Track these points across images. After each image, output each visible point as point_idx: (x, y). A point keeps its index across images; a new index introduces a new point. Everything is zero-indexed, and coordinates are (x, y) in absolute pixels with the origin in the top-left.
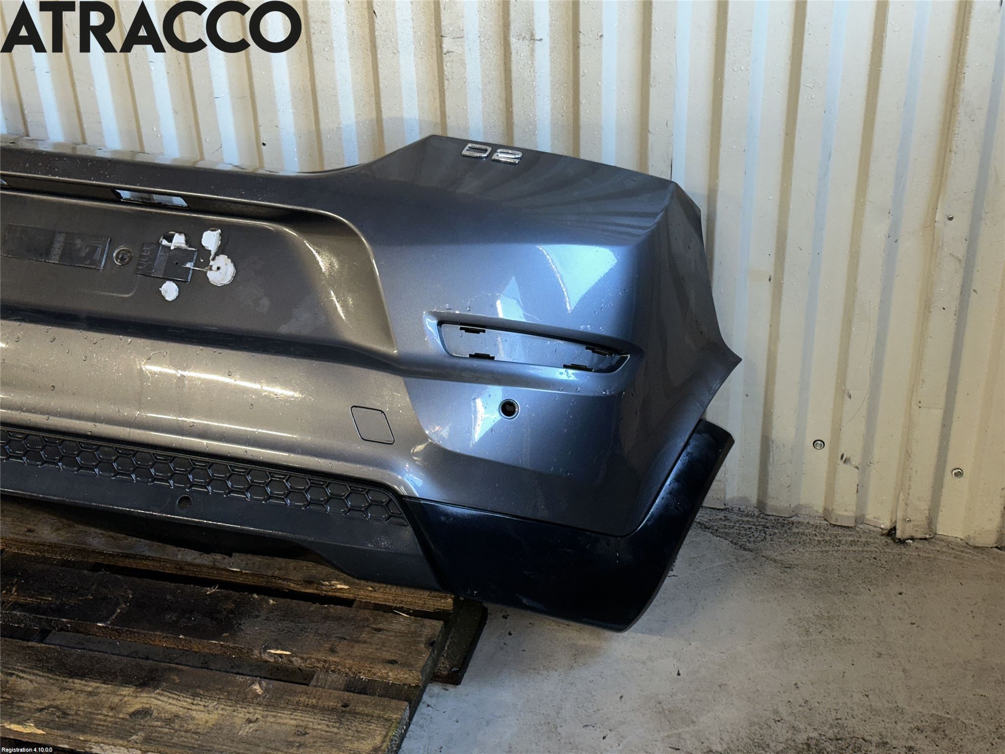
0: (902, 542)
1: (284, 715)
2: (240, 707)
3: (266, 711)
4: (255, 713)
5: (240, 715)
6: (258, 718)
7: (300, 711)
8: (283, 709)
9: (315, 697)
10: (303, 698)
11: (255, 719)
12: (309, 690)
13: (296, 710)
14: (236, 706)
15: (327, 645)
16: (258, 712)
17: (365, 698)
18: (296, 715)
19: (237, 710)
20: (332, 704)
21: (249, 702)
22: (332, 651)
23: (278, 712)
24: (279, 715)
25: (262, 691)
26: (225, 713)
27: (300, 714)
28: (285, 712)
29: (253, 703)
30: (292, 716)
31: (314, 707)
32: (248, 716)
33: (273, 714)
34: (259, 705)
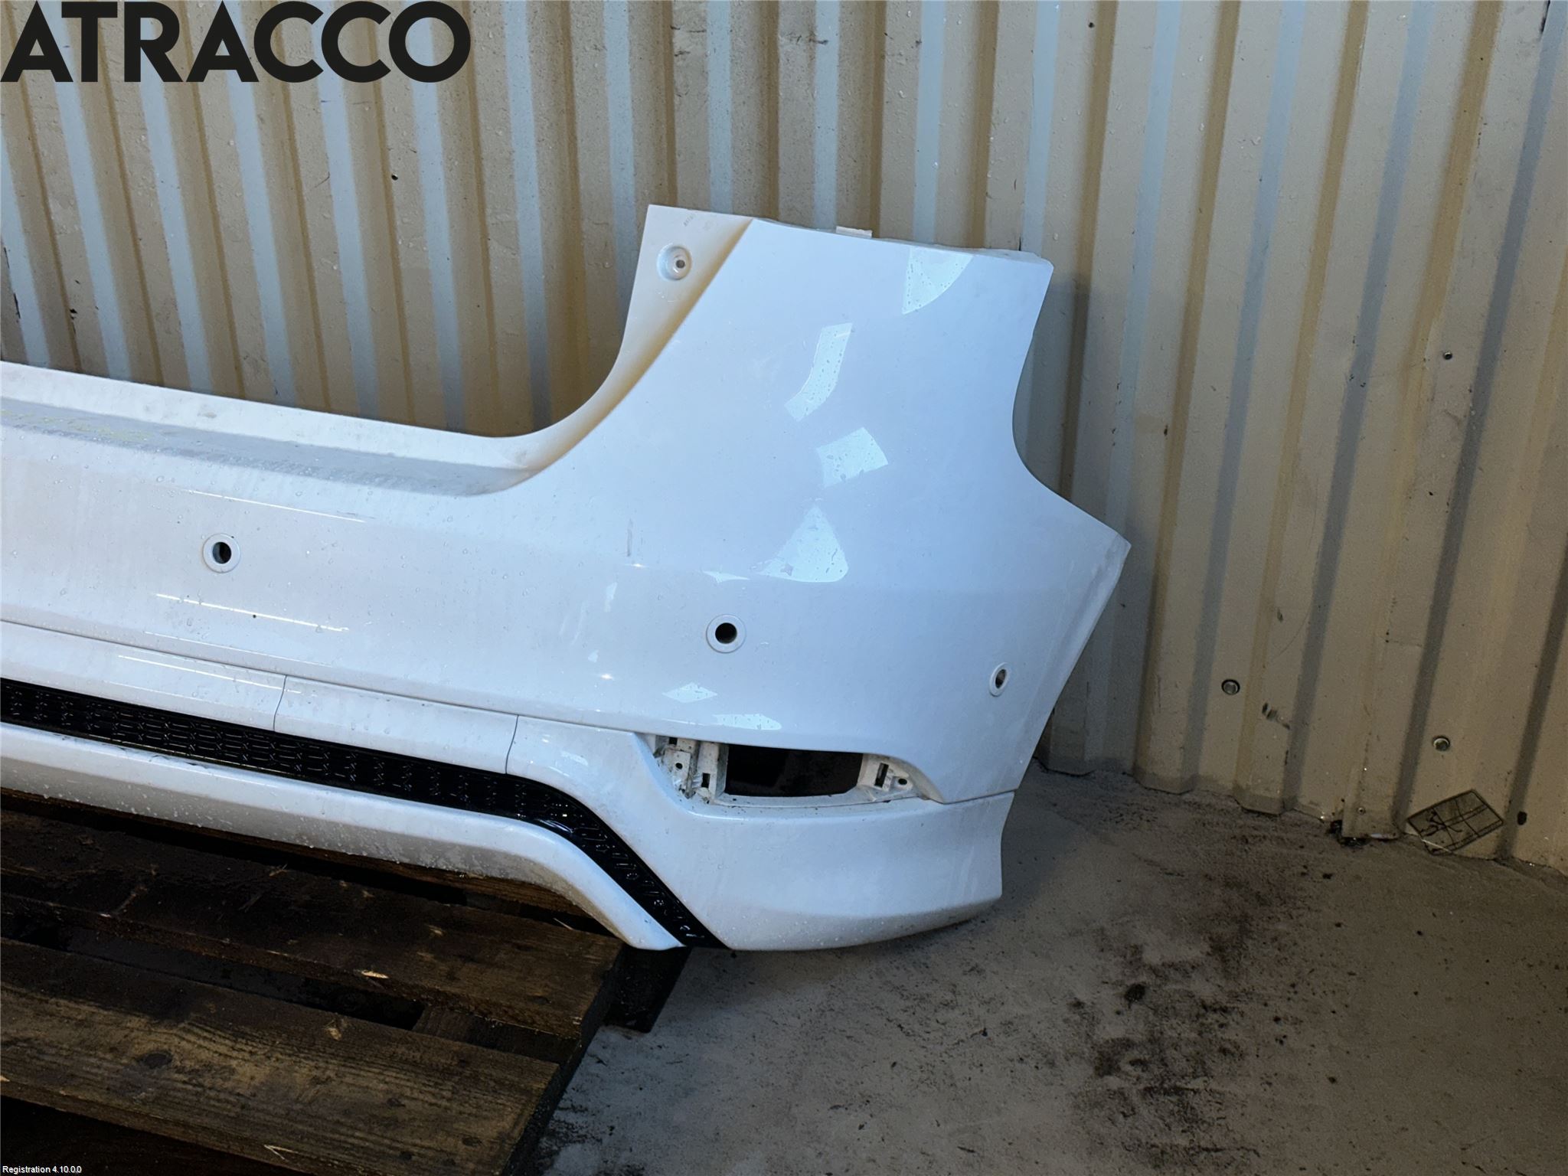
1: (370, 1074)
2: (305, 1058)
3: (344, 1066)
4: (327, 1069)
5: (305, 1071)
6: (329, 1078)
7: (395, 1070)
8: (369, 1064)
9: (419, 1050)
10: (401, 1050)
11: (325, 1077)
12: (410, 1037)
13: (388, 1067)
14: (298, 1056)
15: (443, 967)
16: (331, 1067)
17: (495, 1054)
18: (388, 1076)
19: (300, 1062)
20: (443, 1061)
21: (318, 1050)
22: (451, 977)
23: (361, 1070)
24: (362, 1073)
25: (340, 1035)
26: (281, 1066)
27: (394, 1074)
28: (371, 1069)
29: (324, 1052)
30: (382, 1077)
31: (415, 1064)
32: (315, 1073)
33: (353, 1071)
34: (334, 1056)
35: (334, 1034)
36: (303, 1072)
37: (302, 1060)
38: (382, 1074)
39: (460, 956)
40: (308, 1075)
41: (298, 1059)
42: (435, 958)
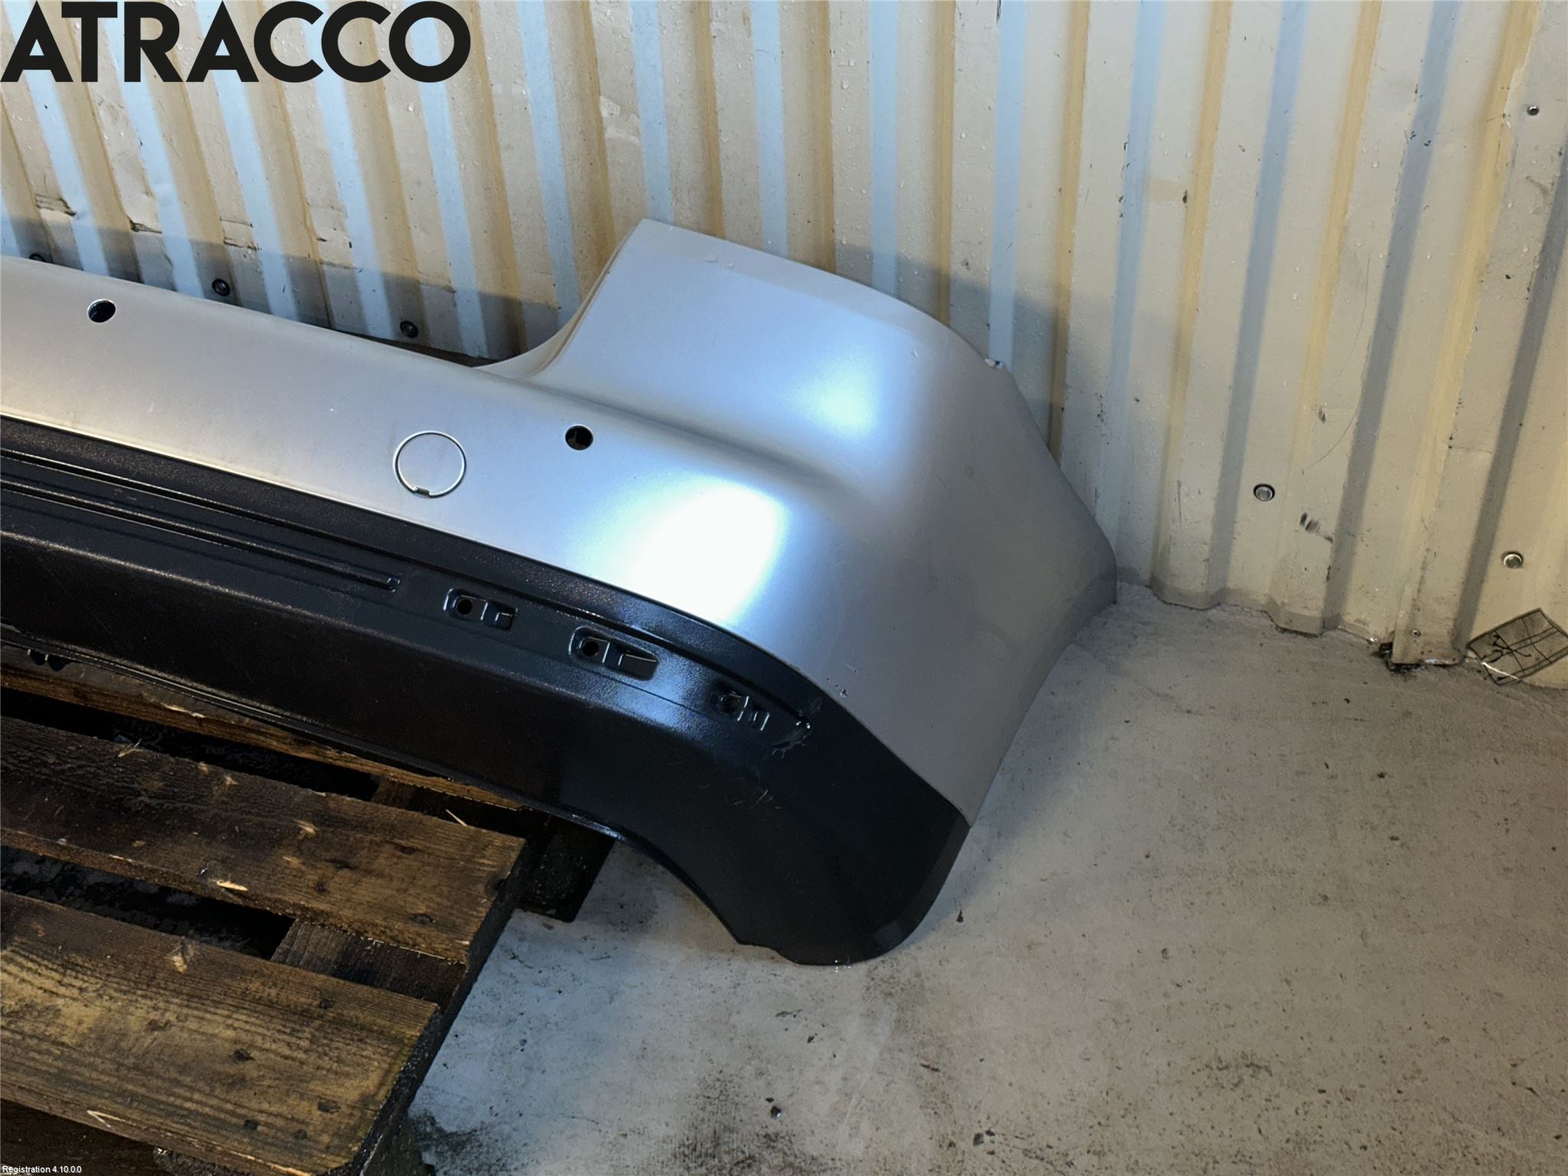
1: (217, 1017)
2: (142, 996)
3: (188, 1006)
4: (166, 1010)
5: (140, 1013)
6: (168, 1022)
7: (245, 1012)
8: (217, 1004)
9: (275, 985)
10: (255, 986)
11: (164, 1021)
12: (267, 969)
13: (238, 1008)
14: (134, 993)
15: (312, 877)
16: (172, 1007)
17: (363, 991)
18: (237, 1020)
19: (137, 1001)
20: (302, 1000)
21: (158, 987)
22: (321, 889)
23: (207, 1011)
24: (208, 1016)
25: (185, 967)
26: (114, 1006)
27: (244, 1018)
28: (220, 1011)
29: (165, 989)
30: (230, 1022)
31: (271, 1004)
32: (154, 1015)
33: (196, 1013)
34: (177, 993)
35: (177, 964)
36: (139, 1014)
37: (140, 999)
38: (229, 1017)
39: (333, 861)
40: (145, 1019)
41: (134, 998)
42: (304, 864)
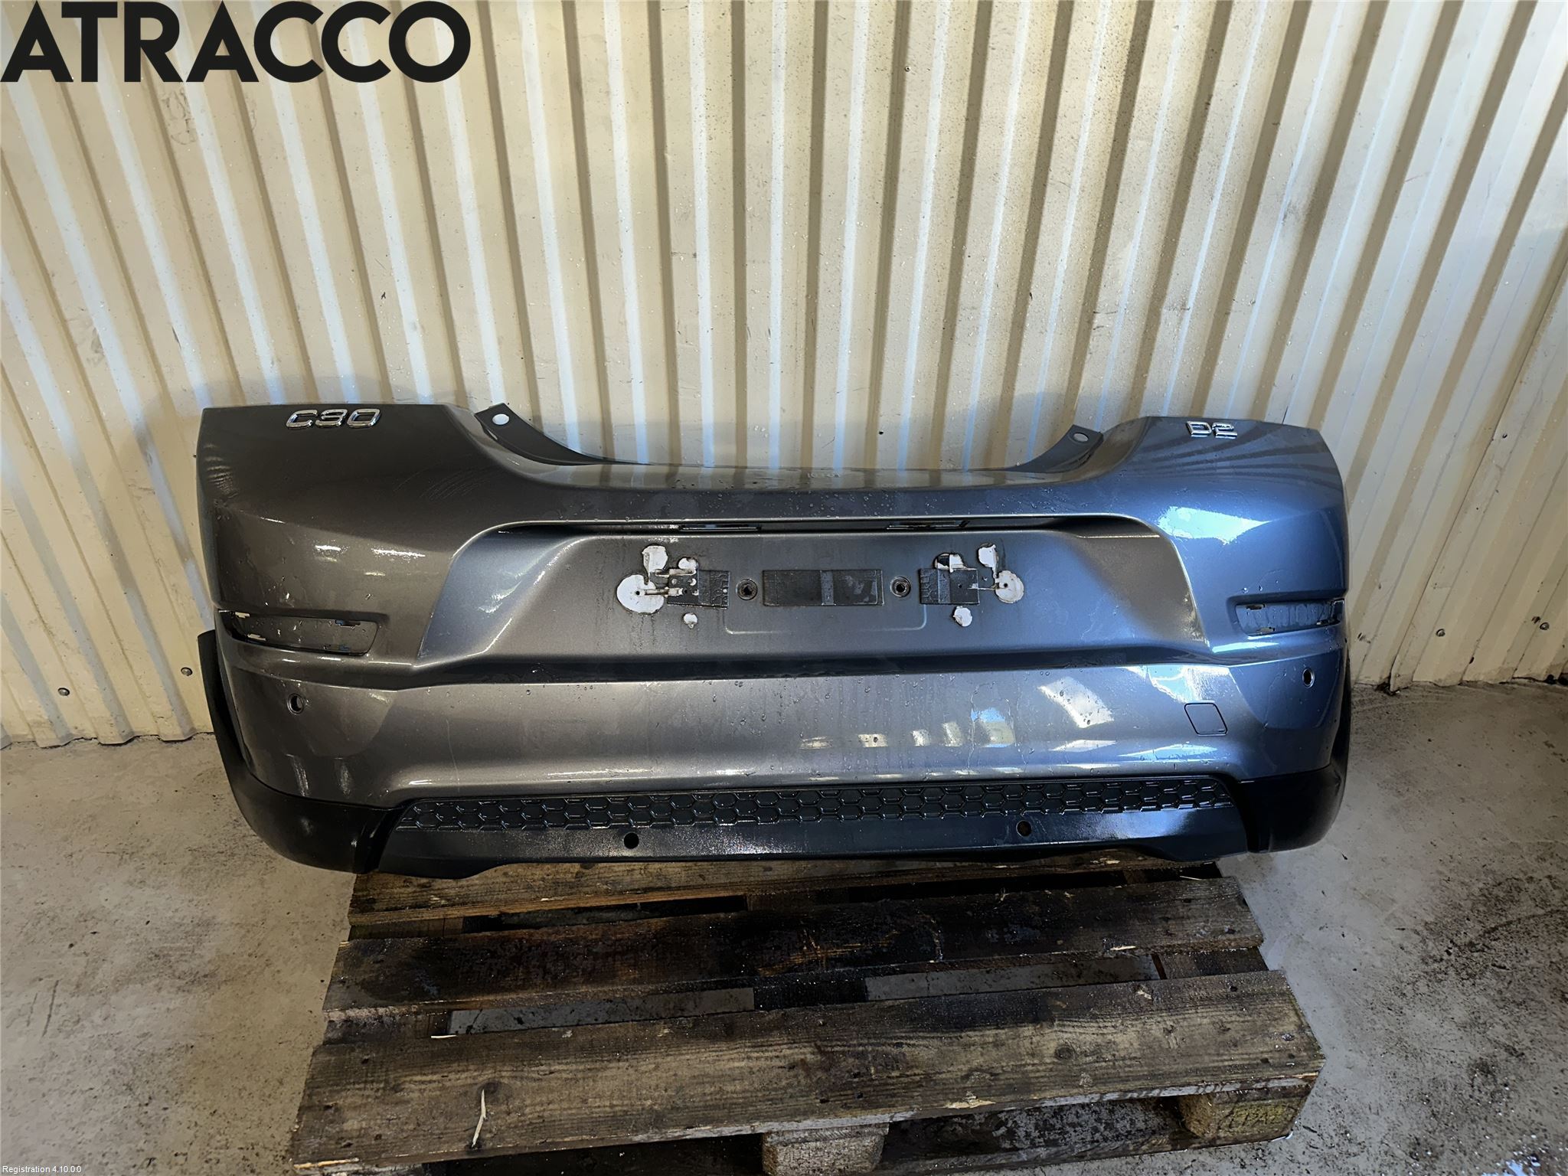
0: (1394, 694)
